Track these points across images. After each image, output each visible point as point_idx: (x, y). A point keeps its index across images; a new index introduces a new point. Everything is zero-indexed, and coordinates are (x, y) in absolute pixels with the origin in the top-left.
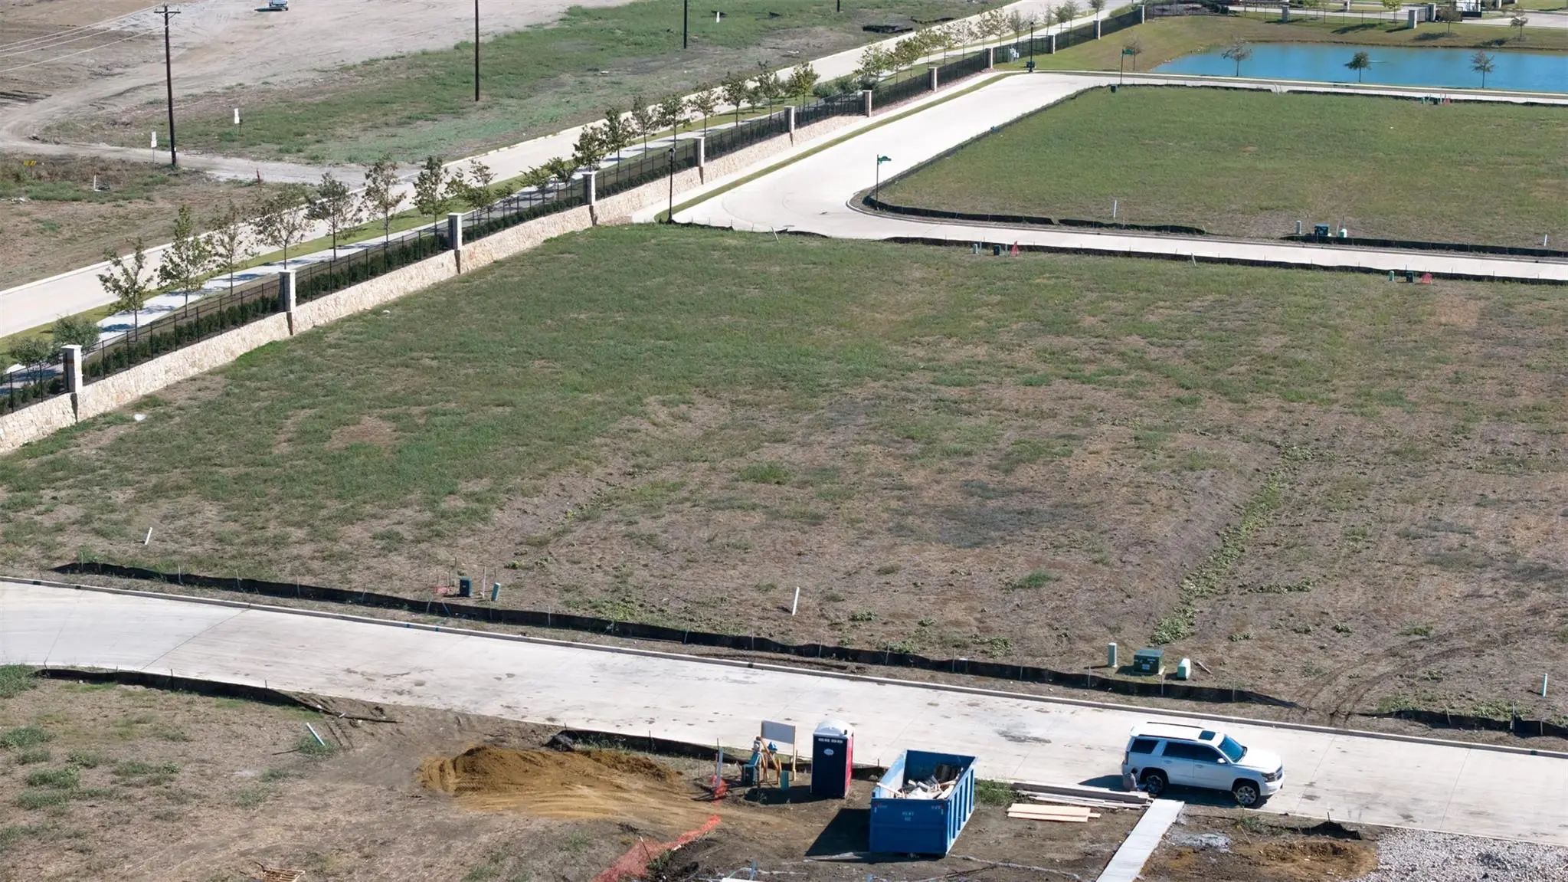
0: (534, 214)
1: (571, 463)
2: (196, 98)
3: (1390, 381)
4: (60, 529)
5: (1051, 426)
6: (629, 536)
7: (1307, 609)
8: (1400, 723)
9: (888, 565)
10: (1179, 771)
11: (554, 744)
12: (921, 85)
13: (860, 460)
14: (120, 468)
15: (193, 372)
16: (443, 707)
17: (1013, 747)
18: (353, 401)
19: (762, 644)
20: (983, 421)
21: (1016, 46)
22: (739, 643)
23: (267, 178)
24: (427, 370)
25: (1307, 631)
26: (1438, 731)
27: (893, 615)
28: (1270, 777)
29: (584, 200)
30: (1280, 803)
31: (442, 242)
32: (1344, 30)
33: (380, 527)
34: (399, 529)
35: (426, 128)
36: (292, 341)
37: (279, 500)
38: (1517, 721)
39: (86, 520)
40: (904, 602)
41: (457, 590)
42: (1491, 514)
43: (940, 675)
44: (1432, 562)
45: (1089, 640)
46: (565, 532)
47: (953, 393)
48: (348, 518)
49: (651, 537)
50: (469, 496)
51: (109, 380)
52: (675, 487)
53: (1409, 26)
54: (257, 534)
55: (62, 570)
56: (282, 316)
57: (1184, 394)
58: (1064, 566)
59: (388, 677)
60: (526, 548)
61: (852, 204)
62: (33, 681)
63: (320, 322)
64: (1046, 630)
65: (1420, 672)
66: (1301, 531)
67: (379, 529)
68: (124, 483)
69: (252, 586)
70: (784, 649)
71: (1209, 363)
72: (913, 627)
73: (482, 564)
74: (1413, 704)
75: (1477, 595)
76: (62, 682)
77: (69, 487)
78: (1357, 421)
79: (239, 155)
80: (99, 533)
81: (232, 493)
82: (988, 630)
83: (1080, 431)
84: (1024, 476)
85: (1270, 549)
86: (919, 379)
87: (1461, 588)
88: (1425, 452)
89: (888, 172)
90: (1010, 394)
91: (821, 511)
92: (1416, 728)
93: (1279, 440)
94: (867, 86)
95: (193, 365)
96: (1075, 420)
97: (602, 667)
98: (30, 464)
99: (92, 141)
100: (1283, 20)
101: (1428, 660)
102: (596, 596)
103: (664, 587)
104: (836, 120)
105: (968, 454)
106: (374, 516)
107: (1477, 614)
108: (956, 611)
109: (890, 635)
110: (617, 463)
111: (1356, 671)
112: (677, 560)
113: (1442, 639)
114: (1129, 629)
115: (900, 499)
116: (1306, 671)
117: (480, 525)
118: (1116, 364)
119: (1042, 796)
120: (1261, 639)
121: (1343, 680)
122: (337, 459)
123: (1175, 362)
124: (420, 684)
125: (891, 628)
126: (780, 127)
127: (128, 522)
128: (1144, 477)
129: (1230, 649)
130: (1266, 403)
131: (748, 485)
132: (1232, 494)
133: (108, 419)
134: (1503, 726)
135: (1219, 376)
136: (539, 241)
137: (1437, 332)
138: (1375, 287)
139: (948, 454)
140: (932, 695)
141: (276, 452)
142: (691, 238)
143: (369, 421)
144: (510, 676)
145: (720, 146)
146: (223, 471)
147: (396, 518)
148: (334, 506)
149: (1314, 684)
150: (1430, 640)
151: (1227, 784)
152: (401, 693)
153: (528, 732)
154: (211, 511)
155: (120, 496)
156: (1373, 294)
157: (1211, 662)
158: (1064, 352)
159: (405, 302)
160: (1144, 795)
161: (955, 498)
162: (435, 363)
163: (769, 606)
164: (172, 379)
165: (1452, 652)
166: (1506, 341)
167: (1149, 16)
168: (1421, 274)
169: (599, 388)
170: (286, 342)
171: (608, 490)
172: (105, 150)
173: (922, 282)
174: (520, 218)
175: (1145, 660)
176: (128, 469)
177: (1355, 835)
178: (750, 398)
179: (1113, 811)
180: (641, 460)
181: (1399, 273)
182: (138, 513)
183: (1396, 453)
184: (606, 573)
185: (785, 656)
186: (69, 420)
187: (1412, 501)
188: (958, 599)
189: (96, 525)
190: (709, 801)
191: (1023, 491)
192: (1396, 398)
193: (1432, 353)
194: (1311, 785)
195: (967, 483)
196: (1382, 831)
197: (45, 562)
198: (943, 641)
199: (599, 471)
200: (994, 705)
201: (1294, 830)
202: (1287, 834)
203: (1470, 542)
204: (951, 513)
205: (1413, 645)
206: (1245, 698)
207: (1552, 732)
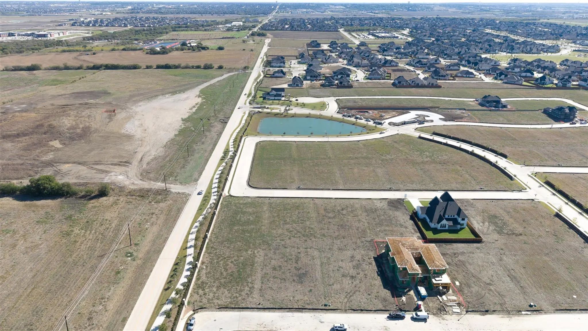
1: (255, 271)
3: (322, 231)
4: (213, 299)
5: (296, 250)
6: (269, 287)
7: (335, 289)
8: (351, 311)
9: (296, 289)
13: (282, 263)
14: (210, 282)
18: (225, 258)
19: (292, 308)
20: (289, 250)
22: (289, 308)
23: (179, 191)
24: (228, 248)
25: (337, 294)
26: (354, 312)
27: (301, 300)
29: (221, 195)
31: (214, 213)
33: (245, 292)
34: (247, 292)
37: (231, 287)
39: (214, 296)
40: (301, 297)
41: (259, 304)
42: (343, 263)
44: (342, 276)
45: (320, 301)
46: (262, 287)
47: (283, 243)
49: (271, 287)
50: (251, 283)
51: (199, 262)
52: (268, 274)
54: (233, 296)
55: (218, 308)
57: (305, 238)
58: (312, 286)
59: (262, 324)
60: (260, 292)
61: (248, 186)
63: (209, 235)
64: (315, 300)
65: (349, 300)
66: (328, 270)
71: (304, 230)
72: (304, 302)
73: (258, 297)
74: (351, 307)
75: (349, 283)
78: (323, 242)
80: (217, 299)
81: (226, 286)
83: (299, 251)
84: (299, 264)
85: (327, 275)
86: (278, 240)
87: (347, 282)
88: (332, 249)
90: (289, 242)
91: (284, 277)
93: (318, 248)
96: (298, 248)
101: (349, 298)
102: (272, 301)
105: (292, 259)
106: (243, 290)
107: (350, 288)
108: (306, 298)
109: (302, 304)
111: (344, 301)
112: (276, 292)
114: (322, 298)
115: (290, 272)
116: (340, 302)
117: (254, 289)
118: (295, 232)
120: (334, 296)
121: (343, 303)
122: (232, 275)
123: (301, 230)
124: (265, 325)
125: (301, 302)
127: (219, 296)
128: (310, 262)
129: (332, 299)
130: (313, 239)
131: (274, 272)
132: (319, 264)
134: (360, 310)
135: (306, 233)
137: (322, 216)
139: (290, 260)
140: (310, 315)
141: (224, 274)
143: (230, 264)
146: (221, 281)
147: (246, 290)
148: (238, 288)
149: (342, 305)
154: (226, 291)
155: (214, 289)
156: (312, 206)
157: (331, 302)
158: (289, 229)
159: (215, 227)
161: (295, 271)
162: (228, 245)
163: (289, 300)
164: (202, 256)
166: (329, 217)
167: (253, 114)
168: (313, 198)
169: (249, 250)
170: (209, 241)
171: (261, 275)
173: (267, 211)
175: (326, 304)
178: (264, 248)
180: (261, 267)
181: (311, 198)
182: (219, 293)
183: (329, 249)
184: (270, 296)
185: (294, 310)
186: (198, 270)
187: (335, 261)
188: (305, 295)
189: (216, 297)
191: (301, 268)
192: (324, 235)
193: (323, 222)
195: (295, 267)
197: (215, 307)
198: (307, 304)
199: (259, 271)
200: (316, 315)
203: (344, 271)
204: (296, 275)
205: (347, 295)
206: (337, 309)
207: (364, 310)
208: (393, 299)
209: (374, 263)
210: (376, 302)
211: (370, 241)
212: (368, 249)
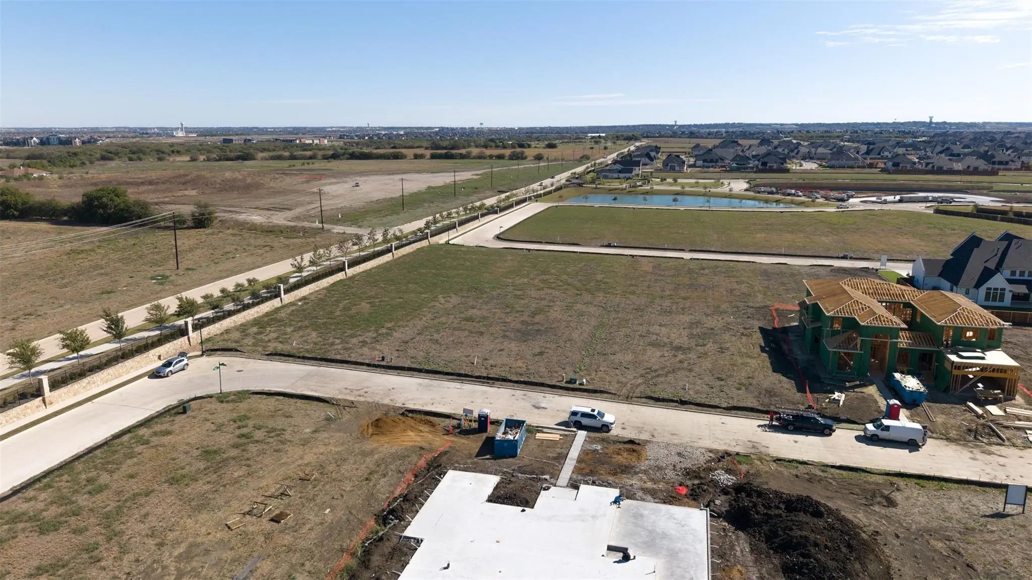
0: (414, 242)
1: (417, 317)
2: (333, 209)
3: (631, 288)
4: (269, 341)
5: (544, 303)
6: (431, 340)
7: (616, 361)
8: (647, 400)
9: (501, 348)
10: (585, 421)
11: (403, 414)
12: (511, 206)
13: (494, 314)
14: (291, 320)
15: (317, 289)
16: (372, 401)
17: (536, 411)
18: (360, 297)
19: (466, 376)
20: (526, 301)
21: (533, 196)
22: (460, 375)
23: (347, 232)
24: (382, 288)
25: (617, 369)
26: (658, 403)
27: (503, 365)
28: (612, 424)
29: (427, 238)
30: (615, 431)
31: (389, 250)
32: (610, 190)
33: (361, 339)
34: (366, 339)
35: (389, 217)
36: (347, 279)
37: (334, 330)
38: (681, 400)
39: (278, 338)
40: (505, 360)
41: (381, 359)
42: (663, 329)
43: (515, 385)
44: (649, 345)
45: (556, 372)
46: (413, 338)
47: (519, 293)
48: (352, 336)
49: (437, 340)
50: (389, 328)
51: (292, 293)
52: (444, 324)
53: (626, 189)
54: (326, 341)
55: (267, 355)
56: (344, 272)
57: (579, 292)
58: (549, 348)
59: (357, 390)
60: (402, 344)
61: (494, 238)
62: (250, 396)
63: (355, 273)
64: (544, 370)
65: (650, 382)
66: (612, 335)
67: (361, 340)
68: (291, 325)
69: (322, 360)
70: (472, 377)
71: (584, 283)
72: (507, 369)
73: (389, 349)
74: (650, 394)
75: (663, 356)
76: (259, 396)
77: (276, 327)
78: (624, 300)
79: (341, 225)
80: (281, 342)
81: (321, 328)
82: (528, 369)
83: (551, 304)
84: (537, 319)
85: (605, 340)
86: (510, 289)
87: (659, 354)
88: (643, 309)
89: (502, 230)
90: (533, 293)
91: (483, 331)
92: (651, 402)
93: (604, 306)
94: (498, 207)
95: (317, 287)
96: (550, 301)
97: (420, 384)
98: (266, 319)
99: (303, 221)
100: (596, 188)
101: (652, 378)
102: (420, 359)
103: (439, 356)
104: (490, 216)
105: (523, 312)
106: (360, 335)
107: (664, 363)
108: (520, 363)
109: (501, 371)
110: (430, 316)
111: (632, 382)
112: (444, 347)
113: (656, 371)
114: (568, 369)
115: (505, 326)
116: (618, 382)
117: (390, 338)
118: (561, 283)
119: (545, 430)
120: (605, 371)
121: (629, 385)
122: (352, 317)
123: (575, 283)
124: (366, 392)
125: (501, 369)
126: (476, 218)
127: (289, 338)
128: (569, 319)
129: (596, 375)
130: (600, 295)
131: (464, 323)
132: (593, 324)
133: (292, 304)
134: (676, 402)
135: (587, 287)
136: (415, 249)
137: (642, 273)
138: (624, 260)
139: (517, 312)
140: (512, 392)
141: (336, 314)
142: (454, 248)
143: (363, 304)
144: (393, 389)
145: (462, 223)
146: (319, 321)
147: (366, 336)
148: (349, 332)
149: (621, 387)
150: (652, 371)
151: (599, 425)
152: (360, 396)
153: (395, 409)
154: (314, 334)
155: (289, 330)
156: (624, 262)
157: (591, 379)
158: (547, 280)
159: (378, 267)
160: (575, 429)
161: (519, 326)
162: (383, 286)
163: (468, 362)
164: (311, 291)
165: (658, 376)
166: (660, 275)
167: (565, 188)
168: (636, 256)
169: (426, 293)
170: (344, 280)
171: (426, 324)
172: (306, 224)
173: (512, 260)
174: (410, 243)
175: (573, 379)
176: (293, 320)
177: (639, 444)
178: (466, 295)
179: (566, 435)
180: (436, 315)
181: (630, 255)
182: (293, 336)
183: (636, 309)
184: (424, 352)
185: (472, 379)
186: (280, 305)
187: (641, 325)
188: (520, 359)
189: (280, 340)
190: (447, 435)
191: (537, 323)
192: (633, 293)
193: (641, 279)
194: (623, 424)
195: (522, 321)
196: (647, 442)
197: (263, 352)
198: (516, 373)
199: (424, 319)
200: (530, 395)
201: (620, 442)
202: (618, 444)
203: (659, 338)
204: (518, 331)
205: (647, 373)
206: (601, 392)
207: (691, 403)
208: (799, 394)
209: (758, 335)
210: (738, 395)
211: (759, 308)
212: (748, 317)
